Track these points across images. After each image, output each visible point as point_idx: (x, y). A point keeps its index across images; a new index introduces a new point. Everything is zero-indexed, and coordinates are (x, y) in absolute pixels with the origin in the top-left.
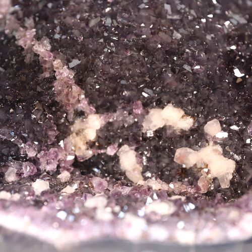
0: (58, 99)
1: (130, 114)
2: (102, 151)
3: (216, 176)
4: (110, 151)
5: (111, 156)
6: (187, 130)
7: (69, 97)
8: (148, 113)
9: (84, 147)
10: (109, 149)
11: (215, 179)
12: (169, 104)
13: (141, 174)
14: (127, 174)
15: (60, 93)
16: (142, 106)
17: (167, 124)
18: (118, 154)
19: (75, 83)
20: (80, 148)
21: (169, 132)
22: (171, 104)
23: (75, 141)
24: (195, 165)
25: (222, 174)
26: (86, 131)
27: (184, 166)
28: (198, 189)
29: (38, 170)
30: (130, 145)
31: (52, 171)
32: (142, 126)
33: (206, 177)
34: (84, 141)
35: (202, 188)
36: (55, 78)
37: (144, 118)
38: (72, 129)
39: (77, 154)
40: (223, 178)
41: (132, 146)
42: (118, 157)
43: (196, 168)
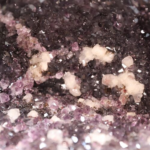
0: (20, 46)
1: (70, 50)
2: (53, 77)
3: (131, 95)
4: (58, 76)
5: (58, 79)
6: (110, 63)
7: (28, 44)
8: (82, 50)
9: (40, 75)
10: (57, 74)
11: (130, 96)
12: (97, 45)
13: (79, 91)
14: (70, 92)
15: (21, 43)
16: (78, 45)
17: (96, 59)
18: (63, 78)
19: (31, 35)
20: (37, 76)
21: (97, 64)
22: (98, 44)
23: (33, 71)
24: (117, 86)
25: (135, 93)
26: (40, 64)
27: (109, 87)
28: (119, 102)
29: (11, 97)
30: (71, 72)
31: (20, 95)
32: (79, 59)
33: (124, 95)
34: (40, 71)
35: (122, 102)
36: (17, 35)
37: (80, 53)
38: (31, 62)
39: (36, 80)
40: (136, 96)
41: (73, 72)
42: (64, 80)
43: (117, 88)
